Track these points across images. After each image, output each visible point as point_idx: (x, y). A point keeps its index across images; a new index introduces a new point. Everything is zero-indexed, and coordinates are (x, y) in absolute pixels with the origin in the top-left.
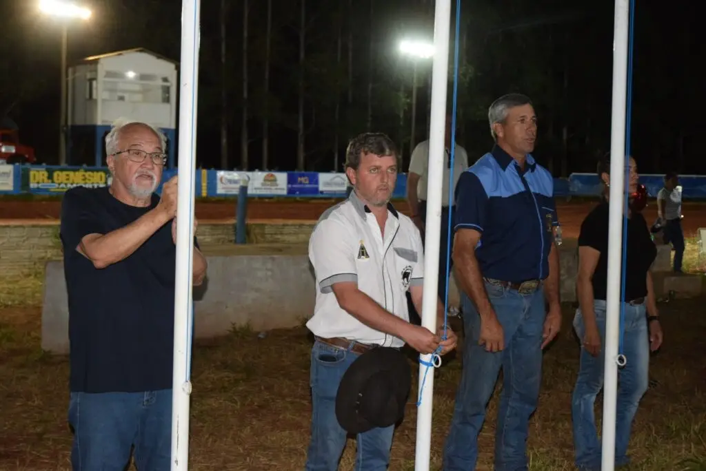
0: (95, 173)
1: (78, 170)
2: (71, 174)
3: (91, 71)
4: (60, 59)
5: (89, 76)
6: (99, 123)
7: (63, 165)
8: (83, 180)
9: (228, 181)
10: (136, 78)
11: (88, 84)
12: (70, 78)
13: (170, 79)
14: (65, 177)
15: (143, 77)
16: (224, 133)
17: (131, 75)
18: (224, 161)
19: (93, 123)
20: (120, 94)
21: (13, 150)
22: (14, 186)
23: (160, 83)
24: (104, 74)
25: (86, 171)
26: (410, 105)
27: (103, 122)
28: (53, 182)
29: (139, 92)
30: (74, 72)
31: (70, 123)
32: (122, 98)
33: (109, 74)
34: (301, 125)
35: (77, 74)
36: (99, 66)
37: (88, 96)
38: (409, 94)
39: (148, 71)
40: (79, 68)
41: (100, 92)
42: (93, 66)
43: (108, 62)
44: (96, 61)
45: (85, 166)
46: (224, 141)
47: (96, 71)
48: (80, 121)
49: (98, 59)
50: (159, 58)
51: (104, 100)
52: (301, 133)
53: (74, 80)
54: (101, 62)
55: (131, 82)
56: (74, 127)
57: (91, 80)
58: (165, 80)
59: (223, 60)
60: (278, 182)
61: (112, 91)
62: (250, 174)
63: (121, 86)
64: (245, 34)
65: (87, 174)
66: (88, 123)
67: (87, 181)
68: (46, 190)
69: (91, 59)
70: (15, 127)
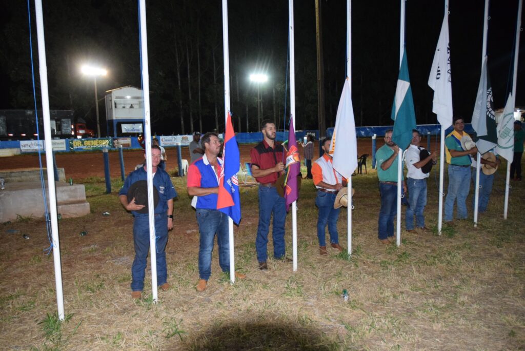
0: (103, 141)
1: (95, 140)
2: (92, 141)
4: (95, 94)
6: (114, 118)
7: (99, 137)
8: (98, 144)
9: (165, 140)
10: (131, 99)
11: (110, 103)
14: (89, 143)
15: (134, 98)
16: (182, 119)
17: (128, 97)
18: (183, 131)
19: (112, 119)
21: (85, 132)
22: (67, 149)
24: (115, 97)
27: (116, 118)
29: (137, 104)
33: (118, 97)
34: (216, 113)
35: (107, 97)
36: (112, 94)
42: (110, 94)
43: (116, 93)
44: (111, 92)
46: (182, 122)
47: (111, 97)
48: (109, 119)
52: (216, 117)
54: (113, 92)
55: (128, 100)
60: (189, 139)
62: (175, 137)
64: (189, 76)
65: (99, 141)
67: (100, 144)
68: (82, 149)
69: (107, 91)
70: (85, 122)
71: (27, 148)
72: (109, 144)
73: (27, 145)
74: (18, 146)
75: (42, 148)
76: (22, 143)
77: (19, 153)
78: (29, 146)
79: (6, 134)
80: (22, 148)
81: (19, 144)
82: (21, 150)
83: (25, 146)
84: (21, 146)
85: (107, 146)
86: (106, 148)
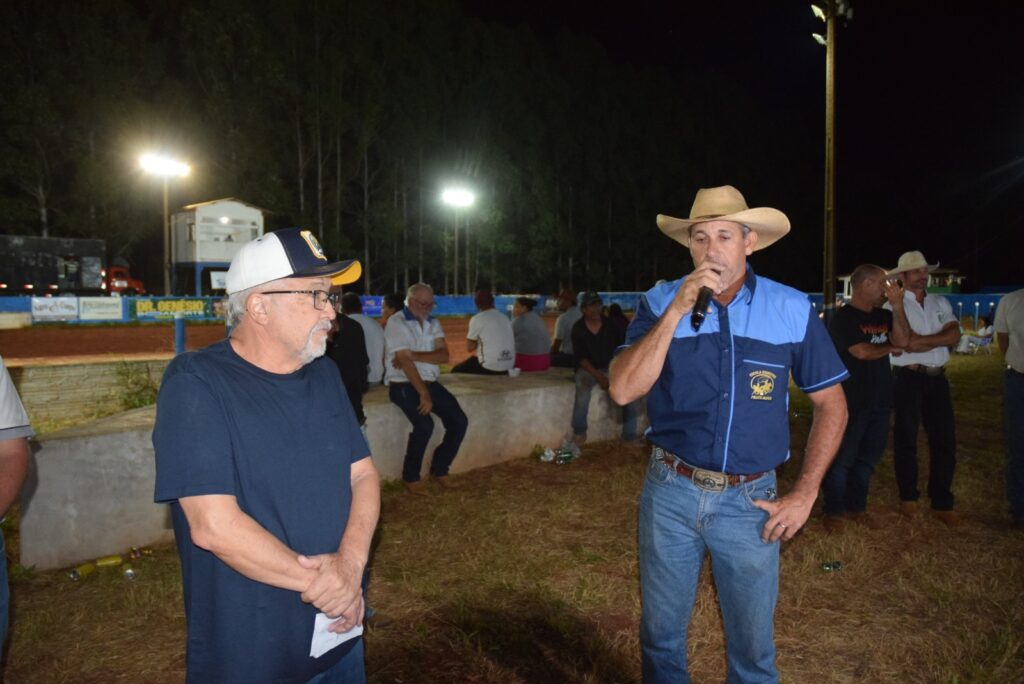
0: (195, 302)
1: (179, 300)
2: (174, 303)
3: (190, 218)
4: (162, 210)
5: (188, 221)
6: (198, 260)
8: (184, 308)
10: (229, 223)
11: (188, 229)
12: (173, 223)
13: (257, 223)
14: (168, 306)
15: (235, 222)
17: (225, 220)
19: (193, 260)
20: (217, 236)
21: (125, 284)
22: (124, 316)
23: (249, 226)
24: (201, 219)
25: (187, 300)
26: (453, 242)
27: (202, 259)
28: (157, 311)
30: (176, 218)
31: (173, 261)
32: (217, 240)
33: (205, 220)
35: (178, 220)
36: (197, 214)
37: (188, 239)
38: (452, 234)
39: (238, 217)
40: (180, 214)
41: (199, 235)
42: (191, 213)
43: (204, 210)
44: (194, 210)
45: (187, 296)
47: (194, 217)
48: (182, 259)
49: (196, 207)
50: (248, 206)
51: (202, 242)
53: (175, 225)
54: (198, 209)
55: (224, 226)
56: (178, 265)
57: (191, 225)
58: (254, 224)
59: (302, 208)
61: (209, 233)
63: (217, 229)
64: (320, 187)
65: (188, 303)
66: (189, 260)
67: (188, 309)
68: (152, 318)
69: (190, 207)
70: (127, 265)
71: (46, 313)
72: (205, 309)
73: (45, 307)
74: (28, 308)
75: (75, 313)
76: (36, 301)
77: (28, 322)
78: (50, 309)
80: (36, 313)
81: (30, 302)
82: (33, 318)
83: (41, 308)
84: (33, 309)
85: (201, 313)
86: (200, 317)
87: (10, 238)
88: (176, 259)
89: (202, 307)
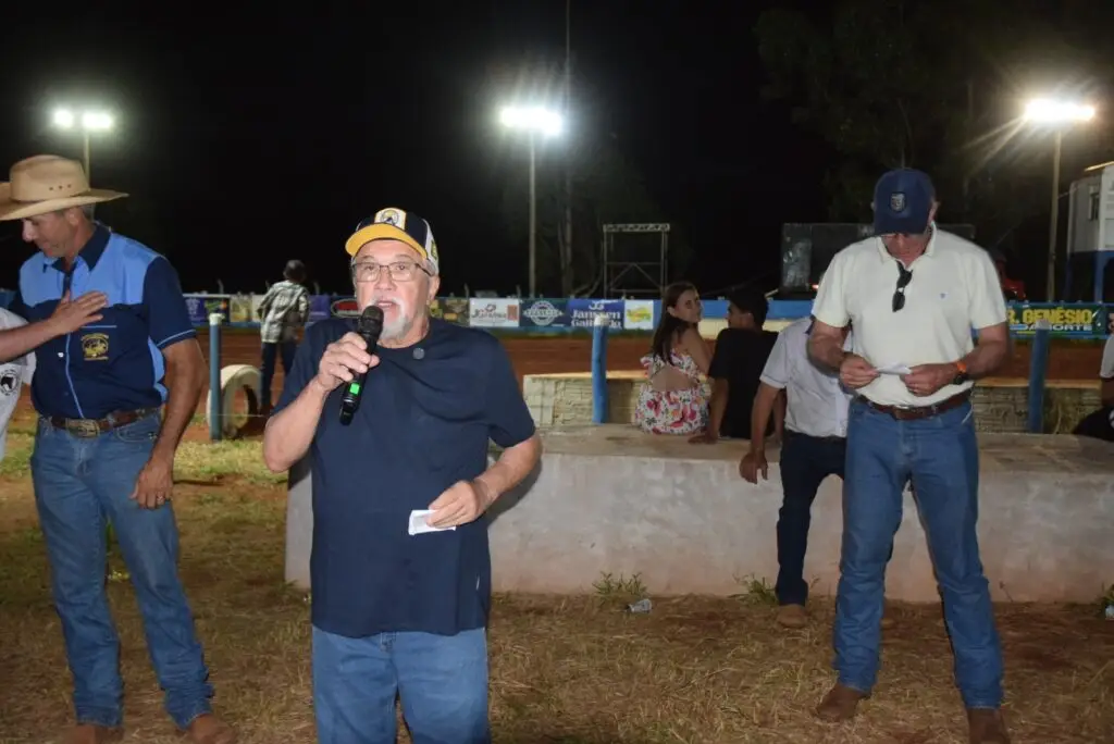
0: (1078, 311)
1: (1055, 308)
2: (1047, 312)
3: (1095, 185)
5: (1092, 191)
6: (1101, 247)
7: (1050, 302)
8: (1061, 320)
11: (1090, 201)
14: (1037, 317)
19: (1094, 249)
24: (1110, 186)
25: (1066, 309)
27: (1107, 246)
28: (1022, 322)
30: (1076, 186)
31: (1069, 251)
35: (1079, 187)
36: (1104, 178)
37: (1090, 217)
40: (1081, 180)
41: (1105, 210)
42: (1097, 178)
44: (1099, 172)
45: (1080, 302)
47: (1099, 184)
48: (1079, 248)
49: (1103, 168)
51: (1109, 219)
53: (1076, 194)
54: (1106, 170)
57: (1095, 196)
65: (1067, 313)
66: (1089, 249)
67: (1067, 321)
69: (1092, 168)
72: (1094, 323)
79: (807, 285)
85: (1088, 328)
86: (1087, 333)
87: (859, 225)
88: (1072, 248)
89: (1090, 321)
